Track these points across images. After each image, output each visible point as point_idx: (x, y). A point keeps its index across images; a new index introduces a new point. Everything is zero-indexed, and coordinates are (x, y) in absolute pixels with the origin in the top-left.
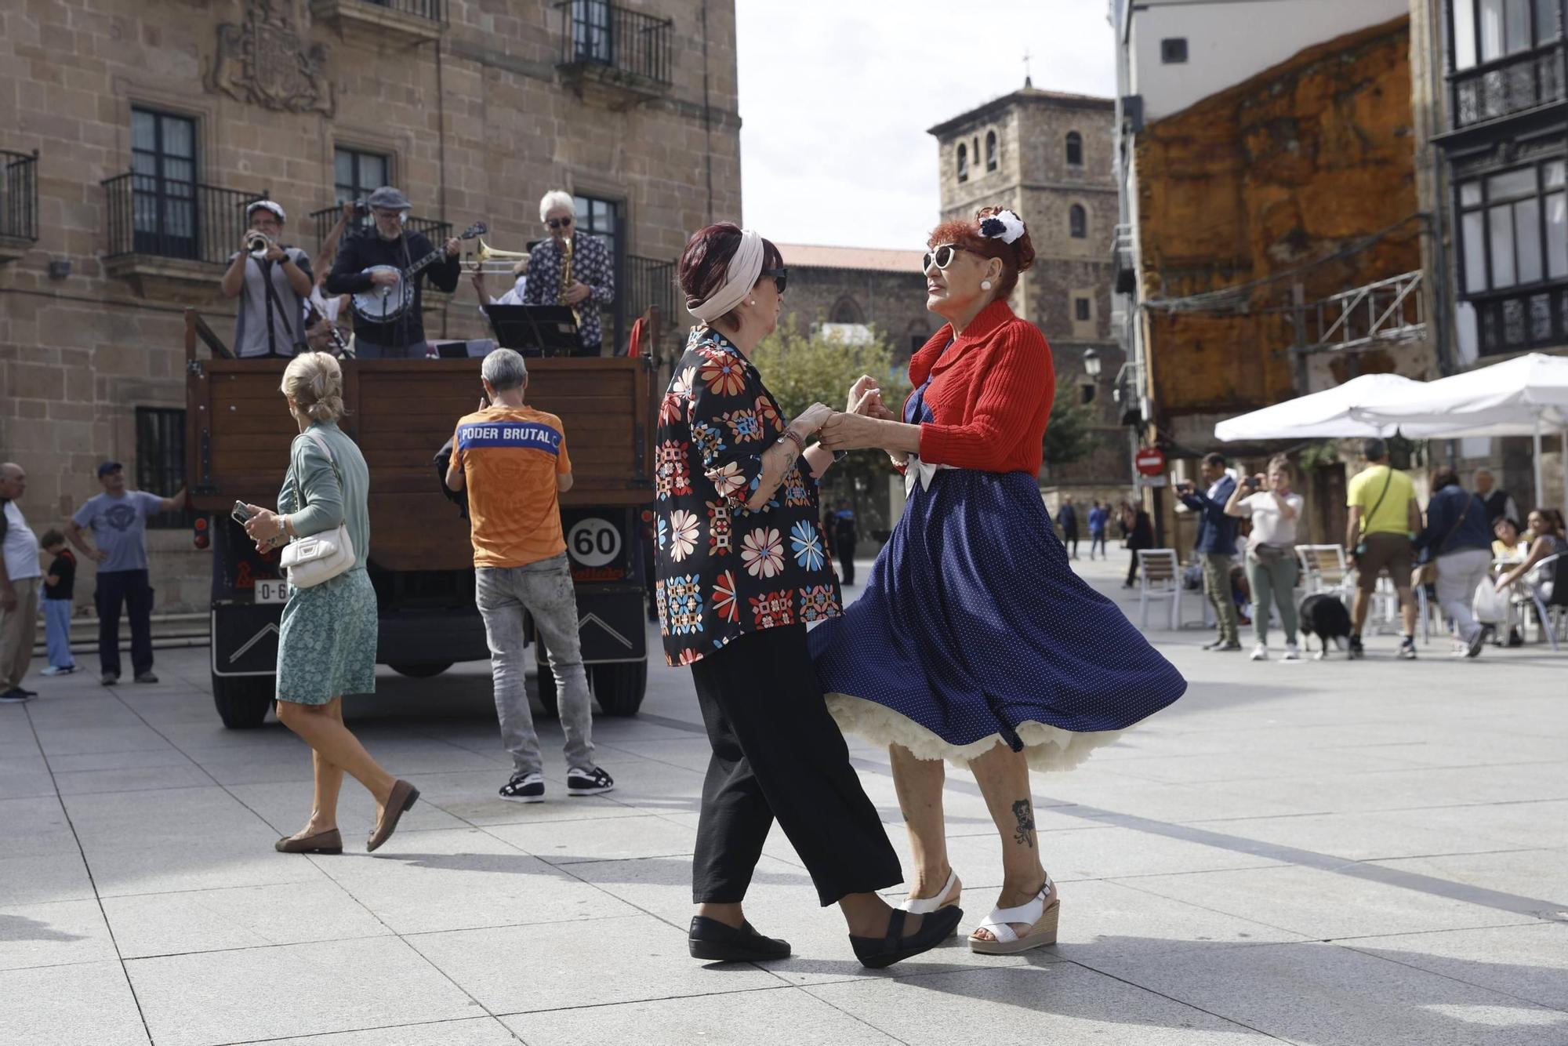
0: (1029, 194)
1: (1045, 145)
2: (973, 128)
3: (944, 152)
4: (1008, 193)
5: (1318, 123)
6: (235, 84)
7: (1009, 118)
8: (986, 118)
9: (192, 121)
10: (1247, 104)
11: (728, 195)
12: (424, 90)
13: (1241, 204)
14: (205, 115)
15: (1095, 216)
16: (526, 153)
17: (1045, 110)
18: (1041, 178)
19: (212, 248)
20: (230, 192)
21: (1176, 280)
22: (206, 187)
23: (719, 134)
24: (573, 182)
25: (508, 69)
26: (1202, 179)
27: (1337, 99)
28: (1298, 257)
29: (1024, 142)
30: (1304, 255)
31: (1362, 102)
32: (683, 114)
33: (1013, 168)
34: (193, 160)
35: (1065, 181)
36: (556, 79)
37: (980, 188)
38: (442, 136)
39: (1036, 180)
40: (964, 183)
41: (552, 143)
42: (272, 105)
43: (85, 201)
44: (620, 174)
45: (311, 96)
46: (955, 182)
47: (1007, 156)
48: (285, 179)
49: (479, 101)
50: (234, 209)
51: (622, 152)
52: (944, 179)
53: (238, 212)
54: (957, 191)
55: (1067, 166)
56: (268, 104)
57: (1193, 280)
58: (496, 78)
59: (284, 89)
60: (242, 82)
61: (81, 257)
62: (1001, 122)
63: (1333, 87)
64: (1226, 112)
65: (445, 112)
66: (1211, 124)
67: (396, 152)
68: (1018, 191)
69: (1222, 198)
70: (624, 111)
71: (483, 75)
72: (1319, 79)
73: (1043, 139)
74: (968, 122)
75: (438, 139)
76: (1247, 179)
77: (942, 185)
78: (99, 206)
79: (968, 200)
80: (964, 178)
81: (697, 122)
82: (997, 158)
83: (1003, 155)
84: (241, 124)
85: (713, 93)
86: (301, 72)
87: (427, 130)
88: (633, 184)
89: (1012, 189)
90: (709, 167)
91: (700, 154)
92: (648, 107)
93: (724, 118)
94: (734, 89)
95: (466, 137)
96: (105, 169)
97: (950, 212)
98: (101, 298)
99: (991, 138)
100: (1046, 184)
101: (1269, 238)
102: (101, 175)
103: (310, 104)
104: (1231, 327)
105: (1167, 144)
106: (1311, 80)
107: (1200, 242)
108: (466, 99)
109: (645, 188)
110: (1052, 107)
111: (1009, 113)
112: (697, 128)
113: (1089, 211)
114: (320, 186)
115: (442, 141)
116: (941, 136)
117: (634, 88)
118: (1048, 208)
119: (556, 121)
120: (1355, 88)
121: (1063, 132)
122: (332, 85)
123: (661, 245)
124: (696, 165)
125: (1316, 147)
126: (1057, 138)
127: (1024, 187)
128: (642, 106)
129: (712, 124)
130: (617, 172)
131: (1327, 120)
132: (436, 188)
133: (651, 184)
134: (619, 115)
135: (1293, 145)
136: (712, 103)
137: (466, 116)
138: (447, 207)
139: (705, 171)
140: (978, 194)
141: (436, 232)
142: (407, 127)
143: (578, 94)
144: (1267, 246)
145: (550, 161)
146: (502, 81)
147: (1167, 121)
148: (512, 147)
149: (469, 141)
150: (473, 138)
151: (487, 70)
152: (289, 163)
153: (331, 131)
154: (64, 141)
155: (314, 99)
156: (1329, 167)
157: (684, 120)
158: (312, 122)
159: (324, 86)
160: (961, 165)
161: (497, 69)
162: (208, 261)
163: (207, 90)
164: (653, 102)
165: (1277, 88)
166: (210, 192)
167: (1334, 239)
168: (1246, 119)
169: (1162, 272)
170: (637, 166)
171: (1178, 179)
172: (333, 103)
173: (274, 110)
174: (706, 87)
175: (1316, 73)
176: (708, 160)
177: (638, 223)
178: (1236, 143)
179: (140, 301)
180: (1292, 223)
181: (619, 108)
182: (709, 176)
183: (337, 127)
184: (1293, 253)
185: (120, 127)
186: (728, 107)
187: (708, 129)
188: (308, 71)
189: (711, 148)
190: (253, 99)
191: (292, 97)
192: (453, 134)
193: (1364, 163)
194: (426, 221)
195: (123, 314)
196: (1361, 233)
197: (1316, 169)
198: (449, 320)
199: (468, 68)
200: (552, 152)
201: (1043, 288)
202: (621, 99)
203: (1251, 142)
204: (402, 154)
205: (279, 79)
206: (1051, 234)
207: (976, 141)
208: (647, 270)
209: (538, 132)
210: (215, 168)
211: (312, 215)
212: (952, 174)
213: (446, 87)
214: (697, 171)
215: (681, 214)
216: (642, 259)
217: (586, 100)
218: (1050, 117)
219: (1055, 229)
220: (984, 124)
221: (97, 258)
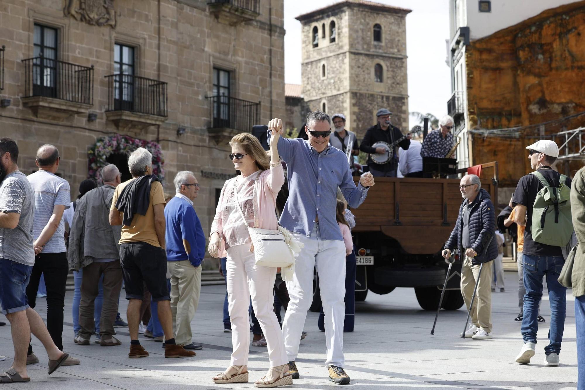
0: (353, 56)
1: (363, 30)
2: (322, 18)
3: (305, 30)
4: (341, 55)
5: (552, 47)
6: (77, 12)
7: (343, 14)
8: (330, 13)
9: (56, 30)
10: (520, 35)
11: (279, 68)
12: (153, 15)
13: (515, 83)
14: (63, 27)
15: (388, 71)
16: (194, 46)
17: (362, 11)
18: (360, 48)
19: (64, 93)
20: (72, 65)
21: (485, 120)
22: (63, 62)
23: (276, 38)
24: (213, 61)
25: (188, 5)
26: (498, 70)
27: (561, 36)
28: (542, 112)
29: (351, 28)
30: (545, 111)
31: (572, 38)
32: (261, 28)
33: (345, 42)
34: (56, 49)
35: (372, 51)
36: (207, 10)
37: (326, 52)
38: (159, 38)
39: (356, 49)
40: (316, 48)
41: (205, 41)
42: (91, 23)
43: (15, 70)
44: (233, 57)
45: (107, 18)
46: (311, 47)
47: (342, 35)
48: (95, 59)
49: (176, 20)
50: (73, 73)
51: (234, 46)
52: (304, 45)
53: (75, 75)
54: (312, 52)
55: (374, 43)
56: (89, 22)
57: (493, 120)
58: (182, 9)
59: (97, 15)
60: (80, 11)
61: (13, 97)
62: (339, 16)
63: (559, 30)
64: (509, 38)
65: (162, 26)
66: (502, 43)
67: (140, 46)
68: (347, 54)
69: (507, 79)
70: (235, 26)
71: (178, 8)
72: (552, 25)
73: (361, 27)
74: (319, 15)
75: (157, 40)
76: (519, 72)
77: (303, 48)
78: (21, 72)
79: (318, 57)
80: (316, 45)
81: (266, 32)
82: (335, 35)
83: (339, 34)
84: (77, 31)
85: (273, 17)
86: (104, 6)
87: (153, 35)
88: (239, 63)
89: (345, 53)
90: (271, 55)
91: (267, 48)
92: (245, 24)
93: (278, 30)
94: (282, 16)
95: (169, 38)
96: (23, 54)
97: (307, 64)
98: (20, 117)
99: (333, 24)
100: (363, 52)
101: (529, 102)
102: (22, 57)
103: (107, 22)
104: (510, 145)
105: (481, 52)
106: (549, 26)
107: (496, 101)
108: (170, 19)
109: (243, 65)
110: (366, 10)
111: (343, 11)
112: (266, 35)
113: (385, 68)
114: (109, 62)
115: (159, 40)
116: (303, 22)
117: (243, 15)
118: (363, 65)
119: (206, 30)
120: (569, 31)
121: (372, 24)
122: (115, 12)
123: (249, 94)
124: (265, 54)
125: (551, 58)
126: (368, 27)
127: (351, 53)
128: (243, 24)
129: (273, 33)
130: (232, 57)
131: (556, 45)
132: (156, 63)
133: (247, 63)
134: (233, 28)
135: (540, 57)
136: (273, 22)
137: (170, 28)
138: (161, 73)
139: (269, 57)
140: (324, 55)
141: (155, 86)
142: (145, 33)
143: (217, 17)
144: (528, 105)
145: (203, 50)
146: (185, 11)
147: (481, 40)
148: (188, 43)
149: (171, 40)
150: (172, 39)
151: (179, 5)
152: (96, 51)
153: (114, 35)
154: (8, 40)
155: (108, 20)
156: (557, 69)
157: (260, 30)
158: (105, 30)
159: (112, 12)
160: (314, 38)
161: (182, 5)
162: (63, 99)
163: (65, 15)
164: (248, 21)
165: (533, 29)
166: (64, 65)
167: (558, 104)
168: (519, 43)
169: (478, 116)
170: (240, 54)
171: (486, 69)
172: (116, 22)
173: (92, 24)
174: (270, 14)
175: (551, 22)
176: (270, 51)
177: (240, 82)
178: (514, 53)
179: (35, 119)
180: (540, 95)
181: (234, 25)
182: (270, 59)
183: (118, 33)
184: (540, 110)
185: (30, 33)
186: (279, 25)
187: (271, 35)
188: (106, 6)
189: (271, 45)
190: (83, 19)
191: (101, 18)
192: (164, 37)
193: (573, 68)
194: (151, 80)
195: (28, 125)
196: (571, 102)
197: (551, 69)
198: (161, 130)
199: (171, 4)
200: (204, 47)
201: (359, 109)
202: (235, 20)
203: (521, 54)
204: (143, 47)
205: (95, 10)
206: (364, 79)
207: (324, 25)
208: (243, 106)
209: (199, 36)
210: (67, 53)
211: (105, 77)
212: (309, 43)
213: (162, 14)
214: (265, 56)
215: (259, 77)
216: (241, 100)
217: (220, 20)
218: (365, 15)
219: (367, 76)
220: (328, 16)
221: (19, 97)
